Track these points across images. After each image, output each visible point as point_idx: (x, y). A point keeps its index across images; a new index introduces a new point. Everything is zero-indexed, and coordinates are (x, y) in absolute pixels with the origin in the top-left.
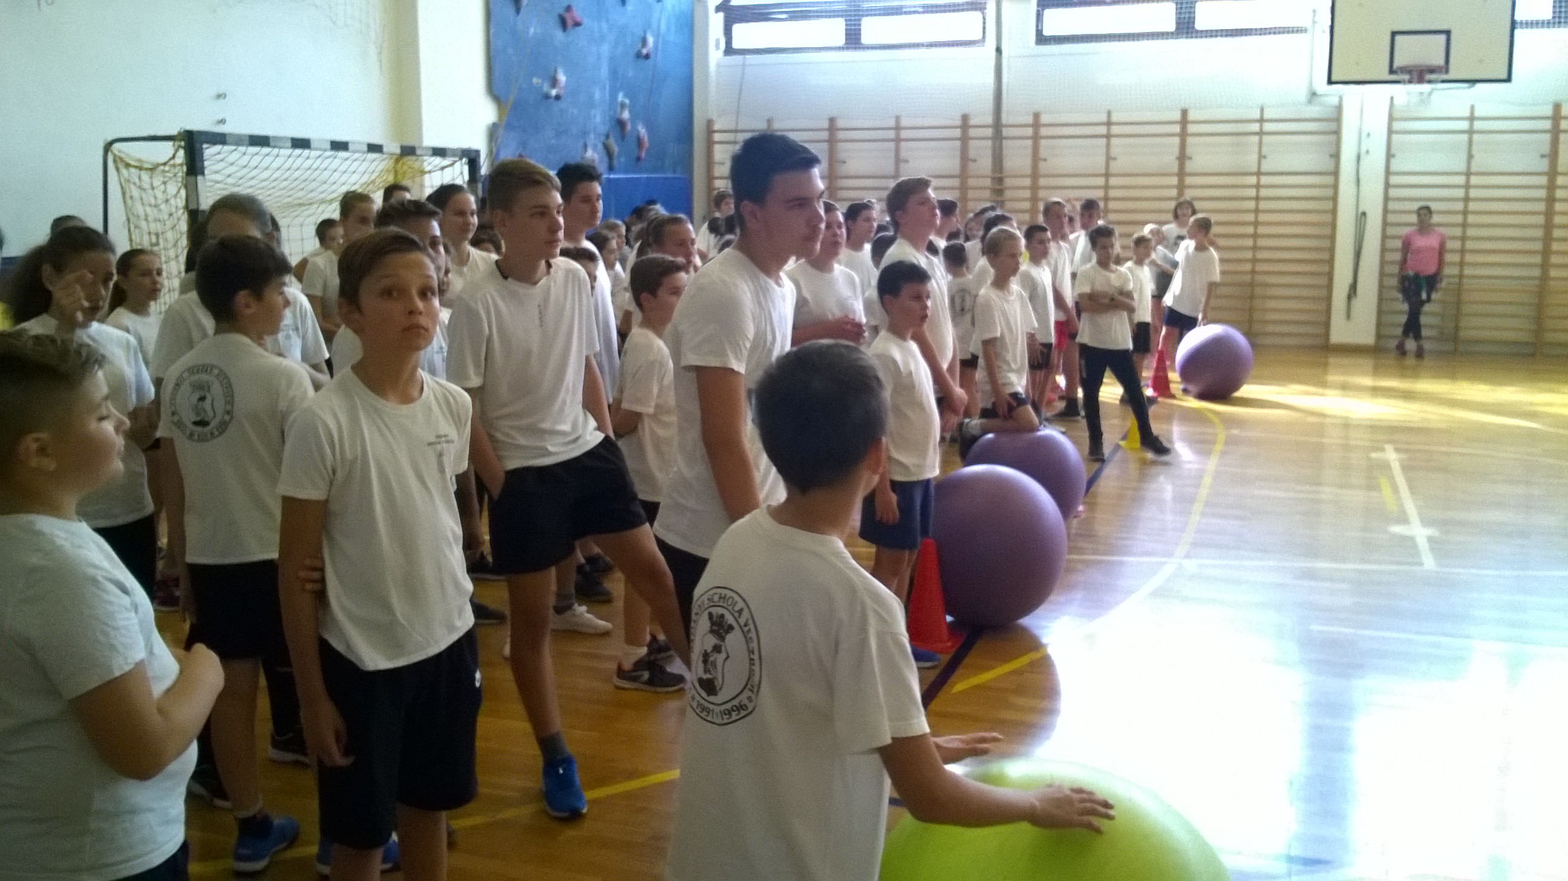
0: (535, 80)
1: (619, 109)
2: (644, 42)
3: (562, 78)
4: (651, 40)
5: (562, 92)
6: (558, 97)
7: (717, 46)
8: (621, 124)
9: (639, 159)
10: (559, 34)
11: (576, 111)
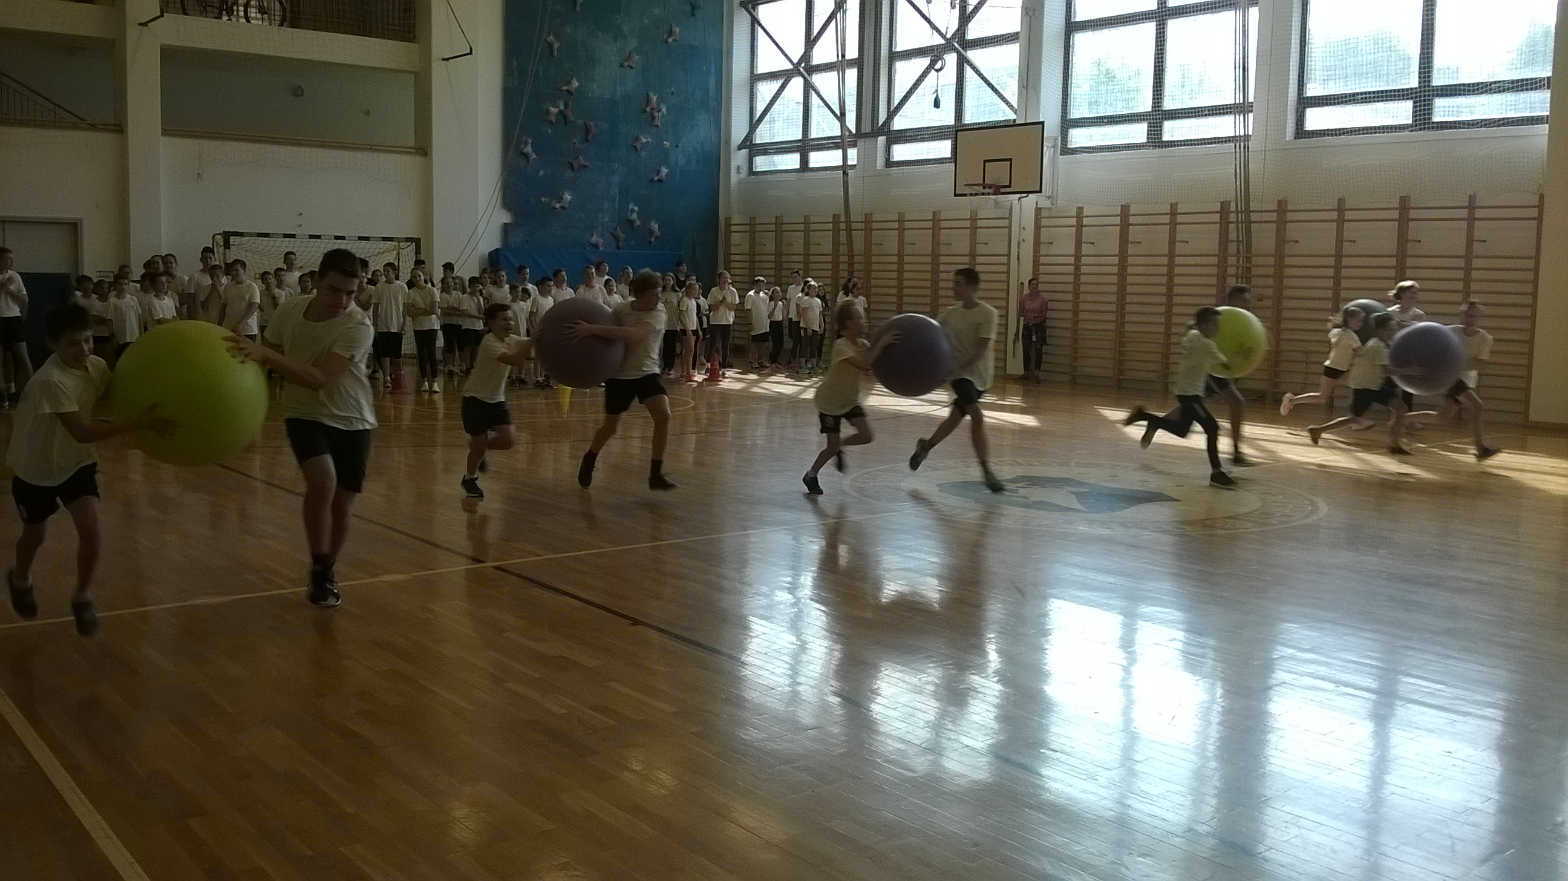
0: (543, 199)
1: (629, 213)
2: (658, 172)
3: (568, 197)
4: (664, 171)
5: (567, 206)
6: (562, 207)
7: (738, 172)
8: (631, 222)
9: (650, 242)
10: (569, 174)
11: (583, 216)
